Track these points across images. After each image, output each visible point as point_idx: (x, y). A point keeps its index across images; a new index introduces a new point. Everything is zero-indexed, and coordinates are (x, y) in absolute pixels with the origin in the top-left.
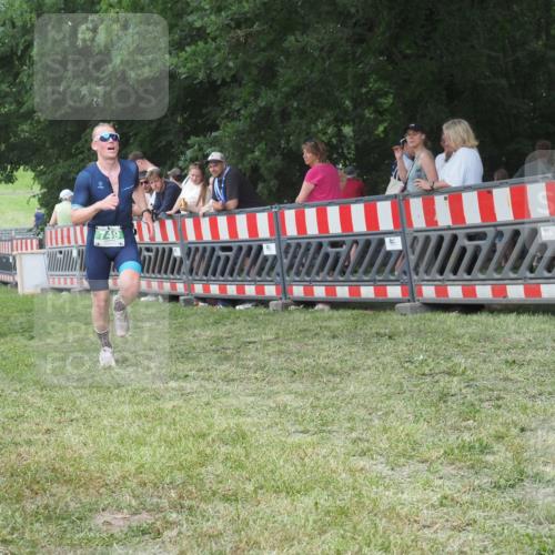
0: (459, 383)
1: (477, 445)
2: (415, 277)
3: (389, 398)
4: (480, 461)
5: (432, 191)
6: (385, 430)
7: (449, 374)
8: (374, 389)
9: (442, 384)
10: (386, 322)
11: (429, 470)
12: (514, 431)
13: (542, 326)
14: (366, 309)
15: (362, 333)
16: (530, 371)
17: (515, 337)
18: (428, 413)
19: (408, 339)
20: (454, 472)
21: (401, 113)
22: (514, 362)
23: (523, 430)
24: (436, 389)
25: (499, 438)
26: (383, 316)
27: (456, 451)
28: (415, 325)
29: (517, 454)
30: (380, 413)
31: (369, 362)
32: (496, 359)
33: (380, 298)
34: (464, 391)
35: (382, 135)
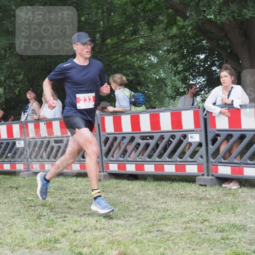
0: (47, 210)
1: (53, 239)
2: (30, 160)
3: (14, 218)
4: (54, 247)
5: (39, 120)
6: (10, 233)
7: (43, 205)
8: (7, 213)
9: (39, 211)
10: (15, 181)
11: (29, 252)
12: (71, 232)
13: (87, 183)
14: (6, 175)
15: (3, 186)
16: (80, 205)
17: (75, 188)
18: (31, 224)
19: (25, 189)
20: (41, 253)
21: (26, 83)
22: (73, 200)
23: (75, 232)
24: (36, 213)
25: (64, 236)
26: (14, 178)
27: (43, 243)
28: (29, 182)
29: (71, 244)
30: (8, 225)
31: (5, 200)
32: (65, 198)
33: (13, 170)
34: (49, 214)
35: (17, 93)
